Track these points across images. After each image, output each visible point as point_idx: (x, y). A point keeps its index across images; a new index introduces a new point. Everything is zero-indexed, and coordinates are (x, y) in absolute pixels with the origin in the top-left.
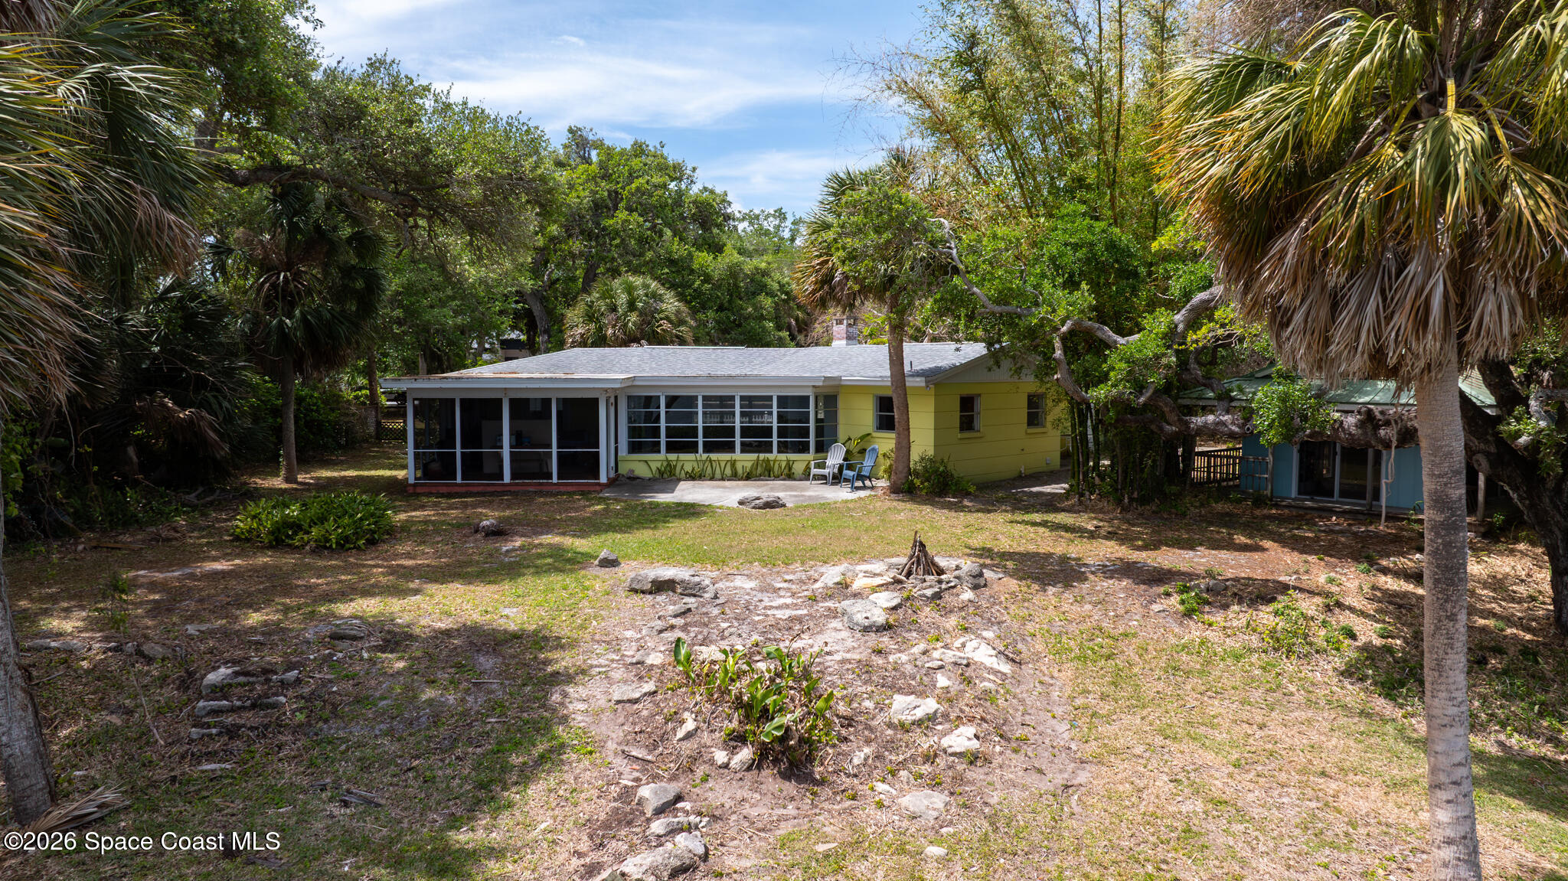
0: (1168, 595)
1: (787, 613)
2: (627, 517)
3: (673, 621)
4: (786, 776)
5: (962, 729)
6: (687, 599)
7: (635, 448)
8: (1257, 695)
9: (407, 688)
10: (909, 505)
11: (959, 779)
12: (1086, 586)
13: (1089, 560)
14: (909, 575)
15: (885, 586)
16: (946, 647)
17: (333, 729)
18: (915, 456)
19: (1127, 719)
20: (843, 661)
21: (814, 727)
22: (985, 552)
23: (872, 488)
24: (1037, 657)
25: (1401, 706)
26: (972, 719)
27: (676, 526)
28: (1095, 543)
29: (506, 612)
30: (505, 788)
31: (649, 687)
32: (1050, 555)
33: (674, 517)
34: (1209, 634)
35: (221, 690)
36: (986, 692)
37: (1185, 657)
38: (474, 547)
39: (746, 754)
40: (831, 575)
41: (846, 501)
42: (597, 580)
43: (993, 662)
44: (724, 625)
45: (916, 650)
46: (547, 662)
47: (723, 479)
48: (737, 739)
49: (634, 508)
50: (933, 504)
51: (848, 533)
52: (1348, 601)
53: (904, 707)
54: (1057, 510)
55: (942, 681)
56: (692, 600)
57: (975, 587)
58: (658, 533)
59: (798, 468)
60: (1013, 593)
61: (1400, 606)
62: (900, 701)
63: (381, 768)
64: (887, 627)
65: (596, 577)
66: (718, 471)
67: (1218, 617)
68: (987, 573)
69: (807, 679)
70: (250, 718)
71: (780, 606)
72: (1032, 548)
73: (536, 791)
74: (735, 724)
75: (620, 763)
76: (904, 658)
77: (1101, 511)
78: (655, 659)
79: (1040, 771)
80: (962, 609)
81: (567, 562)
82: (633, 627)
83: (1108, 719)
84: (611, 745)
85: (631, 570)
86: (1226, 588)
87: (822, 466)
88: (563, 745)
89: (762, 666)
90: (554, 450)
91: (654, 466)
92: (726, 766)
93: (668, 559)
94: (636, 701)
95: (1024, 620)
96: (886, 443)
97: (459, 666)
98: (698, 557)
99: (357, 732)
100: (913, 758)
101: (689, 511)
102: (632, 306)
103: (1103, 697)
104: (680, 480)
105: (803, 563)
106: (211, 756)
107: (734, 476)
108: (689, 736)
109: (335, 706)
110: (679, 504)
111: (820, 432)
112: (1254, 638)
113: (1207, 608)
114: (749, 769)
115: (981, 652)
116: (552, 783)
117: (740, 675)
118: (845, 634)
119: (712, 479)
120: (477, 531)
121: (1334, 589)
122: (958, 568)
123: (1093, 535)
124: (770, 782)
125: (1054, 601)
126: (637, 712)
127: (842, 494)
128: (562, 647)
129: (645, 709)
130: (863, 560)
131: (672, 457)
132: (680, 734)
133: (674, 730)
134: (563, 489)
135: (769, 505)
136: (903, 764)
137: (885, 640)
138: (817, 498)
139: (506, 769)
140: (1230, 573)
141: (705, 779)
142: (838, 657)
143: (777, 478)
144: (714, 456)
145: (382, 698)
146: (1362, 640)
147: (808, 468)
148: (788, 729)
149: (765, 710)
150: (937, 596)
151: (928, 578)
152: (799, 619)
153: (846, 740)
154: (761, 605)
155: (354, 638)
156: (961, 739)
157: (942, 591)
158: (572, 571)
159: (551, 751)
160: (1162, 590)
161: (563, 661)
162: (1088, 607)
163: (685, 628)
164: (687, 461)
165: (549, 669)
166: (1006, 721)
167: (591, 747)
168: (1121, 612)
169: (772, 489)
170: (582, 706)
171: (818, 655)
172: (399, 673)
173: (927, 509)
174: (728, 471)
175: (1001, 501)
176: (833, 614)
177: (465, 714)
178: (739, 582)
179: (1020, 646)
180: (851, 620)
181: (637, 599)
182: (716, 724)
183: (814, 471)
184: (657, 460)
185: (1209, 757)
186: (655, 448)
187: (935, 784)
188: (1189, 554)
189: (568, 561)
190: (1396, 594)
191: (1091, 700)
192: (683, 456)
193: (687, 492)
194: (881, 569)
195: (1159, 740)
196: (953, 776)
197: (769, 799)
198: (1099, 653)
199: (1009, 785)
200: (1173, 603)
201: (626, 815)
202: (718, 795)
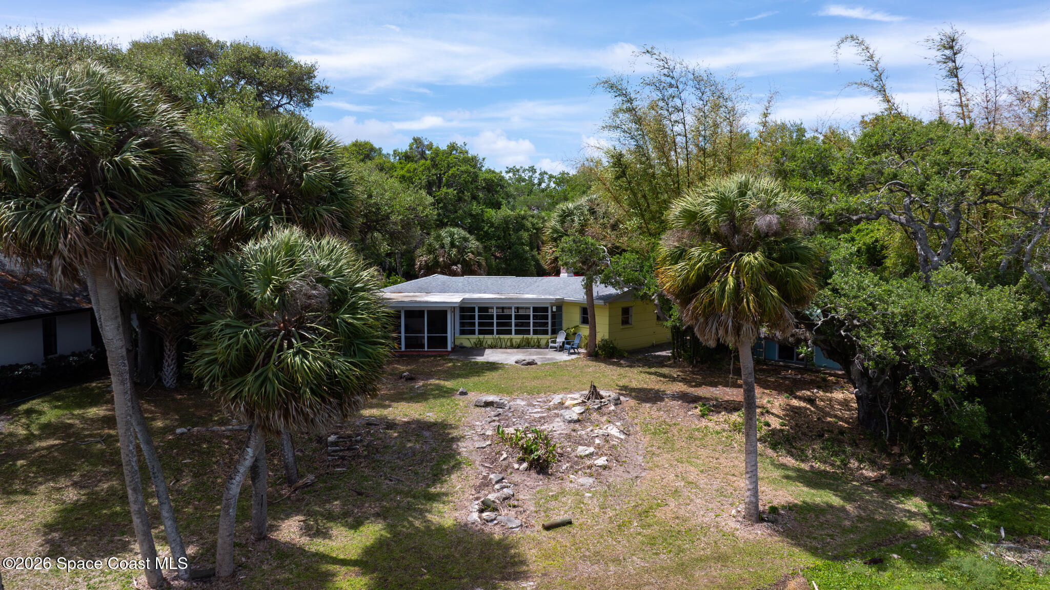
0: (696, 408)
1: (539, 415)
2: (464, 370)
3: (494, 418)
4: (538, 473)
5: (602, 458)
6: (498, 410)
7: (463, 332)
8: (720, 447)
9: (401, 443)
10: (594, 363)
11: (599, 474)
12: (663, 404)
13: (668, 392)
14: (589, 399)
15: (578, 404)
16: (600, 429)
17: (378, 457)
18: (599, 338)
19: (665, 455)
20: (560, 434)
21: (549, 456)
22: (625, 388)
23: (579, 353)
24: (637, 433)
25: (777, 453)
26: (606, 455)
27: (489, 376)
28: (675, 384)
29: (428, 414)
30: (443, 476)
31: (489, 442)
32: (651, 390)
33: (487, 370)
34: (710, 424)
35: (334, 444)
36: (614, 445)
37: (696, 433)
38: (402, 386)
39: (525, 465)
40: (557, 399)
41: (566, 361)
42: (461, 401)
43: (617, 434)
44: (514, 420)
45: (588, 430)
46: (449, 434)
47: (506, 348)
48: (521, 460)
49: (467, 365)
50: (606, 363)
51: (565, 378)
52: (774, 411)
53: (582, 450)
54: (663, 366)
55: (597, 441)
56: (501, 410)
57: (616, 405)
58: (481, 378)
59: (543, 342)
60: (632, 407)
61: (796, 413)
62: (580, 448)
63: (399, 470)
64: (578, 421)
65: (460, 400)
66: (504, 344)
67: (715, 418)
68: (622, 398)
69: (547, 440)
70: (347, 453)
71: (536, 412)
72: (645, 386)
73: (453, 476)
74: (521, 455)
75: (481, 468)
76: (583, 432)
77: (684, 367)
78: (489, 433)
79: (629, 472)
80: (609, 414)
81: (447, 393)
82: (479, 421)
83: (658, 456)
84: (477, 463)
85: (473, 396)
86: (721, 405)
87: (554, 342)
88: (460, 463)
89: (529, 435)
90: (426, 335)
91: (473, 341)
92: (518, 469)
93: (488, 391)
94: (484, 448)
95: (634, 418)
96: (585, 331)
97: (417, 435)
98: (500, 391)
99: (387, 458)
100: (584, 468)
101: (493, 367)
102: (452, 245)
103: (659, 448)
104: (485, 348)
105: (545, 394)
106: (338, 466)
107: (512, 347)
108: (505, 459)
109: (377, 449)
110: (488, 363)
111: (553, 324)
112: (727, 426)
113: (711, 413)
114: (526, 470)
115: (613, 431)
116: (459, 474)
117: (522, 438)
118: (561, 423)
119: (501, 348)
120: (401, 378)
121: (769, 405)
122: (609, 396)
123: (674, 380)
124: (533, 474)
125: (648, 410)
126: (485, 451)
127: (564, 357)
128: (453, 428)
129: (488, 450)
130: (571, 392)
131: (481, 336)
132: (502, 459)
133: (499, 457)
134: (430, 354)
135: (529, 364)
136: (580, 469)
137: (577, 426)
138: (552, 359)
139: (442, 470)
140: (727, 398)
141: (511, 473)
142: (558, 432)
143: (533, 347)
144: (502, 336)
145: (394, 446)
146: (773, 426)
147: (548, 342)
148: (539, 456)
149: (531, 450)
150: (600, 408)
151: (596, 401)
152: (543, 418)
153: (560, 461)
154: (528, 412)
155: (376, 425)
156: (602, 461)
157: (601, 406)
158: (448, 397)
159: (456, 464)
160: (694, 405)
161: (455, 433)
162: (662, 413)
163: (499, 421)
164: (489, 338)
165: (450, 436)
166: (619, 456)
167: (471, 463)
168: (675, 415)
169: (530, 354)
170: (465, 450)
171: (551, 431)
172: (396, 437)
173: (603, 365)
174: (509, 344)
175: (638, 361)
176: (557, 415)
177: (423, 452)
178: (519, 402)
179: (630, 428)
180: (564, 418)
181: (478, 409)
182: (514, 455)
183: (551, 345)
184: (474, 338)
185: (692, 468)
186: (473, 332)
187: (591, 475)
188: (712, 389)
189: (445, 392)
190: (796, 408)
191: (654, 449)
192: (486, 336)
193: (491, 356)
194: (577, 397)
195: (675, 463)
196: (597, 473)
197: (533, 480)
198: (662, 431)
199: (617, 476)
200: (697, 411)
201: (486, 484)
202: (516, 478)
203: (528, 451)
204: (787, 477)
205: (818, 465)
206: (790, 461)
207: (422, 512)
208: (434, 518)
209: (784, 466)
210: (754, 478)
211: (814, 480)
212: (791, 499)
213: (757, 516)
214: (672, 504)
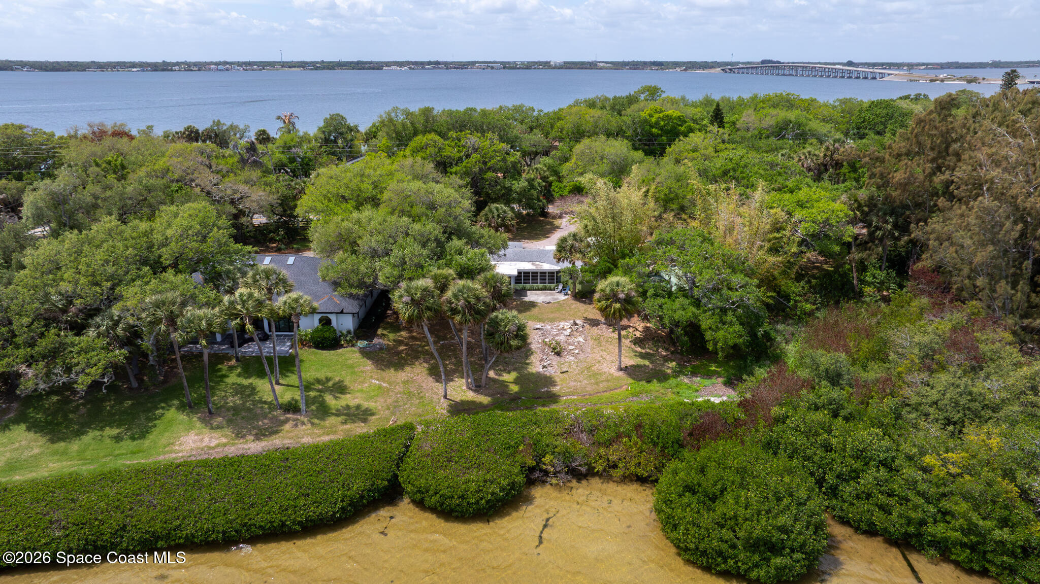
2: (522, 307)
3: (541, 335)
4: (558, 356)
6: (541, 331)
10: (575, 302)
12: (599, 326)
13: (602, 321)
14: (573, 325)
15: (569, 328)
16: (577, 338)
18: (577, 290)
19: (597, 348)
20: (564, 341)
21: (560, 350)
22: (585, 318)
23: (569, 295)
24: (589, 340)
25: (634, 346)
26: (578, 349)
27: (533, 310)
30: (529, 357)
31: (541, 345)
32: (596, 320)
33: (532, 307)
34: (614, 335)
36: (581, 345)
37: (609, 339)
39: (553, 353)
40: (561, 325)
41: (563, 300)
43: (583, 341)
44: (548, 336)
45: (573, 339)
49: (521, 303)
50: (580, 302)
51: (563, 312)
53: (571, 347)
55: (576, 344)
57: (582, 327)
58: (531, 313)
59: (552, 287)
60: (588, 328)
64: (569, 335)
66: (535, 289)
68: (585, 324)
69: (559, 344)
71: (555, 332)
72: (594, 318)
73: (532, 357)
74: (552, 350)
75: (540, 354)
76: (571, 340)
78: (540, 341)
79: (585, 355)
80: (580, 332)
83: (595, 348)
84: (538, 352)
85: (531, 324)
87: (558, 289)
88: (533, 352)
89: (553, 342)
91: (521, 287)
92: (552, 355)
93: (535, 321)
95: (588, 334)
96: (571, 284)
98: (539, 320)
101: (533, 305)
102: (499, 216)
103: (596, 346)
104: (527, 293)
105: (557, 321)
107: (539, 290)
108: (547, 351)
110: (530, 301)
111: (557, 280)
114: (554, 355)
115: (581, 340)
117: (551, 343)
118: (564, 337)
119: (534, 291)
122: (580, 324)
124: (556, 356)
125: (594, 329)
127: (562, 297)
129: (541, 348)
130: (566, 321)
131: (525, 285)
133: (545, 350)
135: (548, 301)
136: (570, 354)
137: (569, 337)
138: (557, 298)
141: (549, 356)
143: (548, 290)
144: (534, 285)
147: (554, 288)
148: (558, 350)
150: (577, 330)
151: (576, 326)
152: (557, 334)
153: (564, 352)
154: (552, 332)
156: (577, 351)
157: (577, 328)
160: (611, 327)
162: (599, 331)
163: (543, 336)
164: (528, 286)
166: (582, 349)
167: (536, 352)
168: (603, 332)
169: (547, 293)
170: (534, 347)
171: (561, 340)
173: (578, 304)
174: (537, 288)
176: (562, 333)
178: (547, 326)
179: (587, 338)
180: (564, 334)
181: (534, 331)
182: (550, 350)
183: (556, 290)
184: (521, 285)
186: (521, 283)
187: (573, 356)
191: (594, 346)
193: (531, 297)
194: (569, 324)
195: (600, 351)
196: (575, 355)
197: (556, 358)
198: (597, 339)
199: (581, 357)
200: (611, 330)
201: (542, 360)
202: (551, 357)
203: (554, 349)
204: (635, 355)
205: (648, 350)
206: (639, 349)
207: (526, 368)
208: (530, 370)
209: (636, 351)
210: (620, 357)
211: (643, 356)
212: (634, 363)
213: (621, 369)
214: (597, 365)
